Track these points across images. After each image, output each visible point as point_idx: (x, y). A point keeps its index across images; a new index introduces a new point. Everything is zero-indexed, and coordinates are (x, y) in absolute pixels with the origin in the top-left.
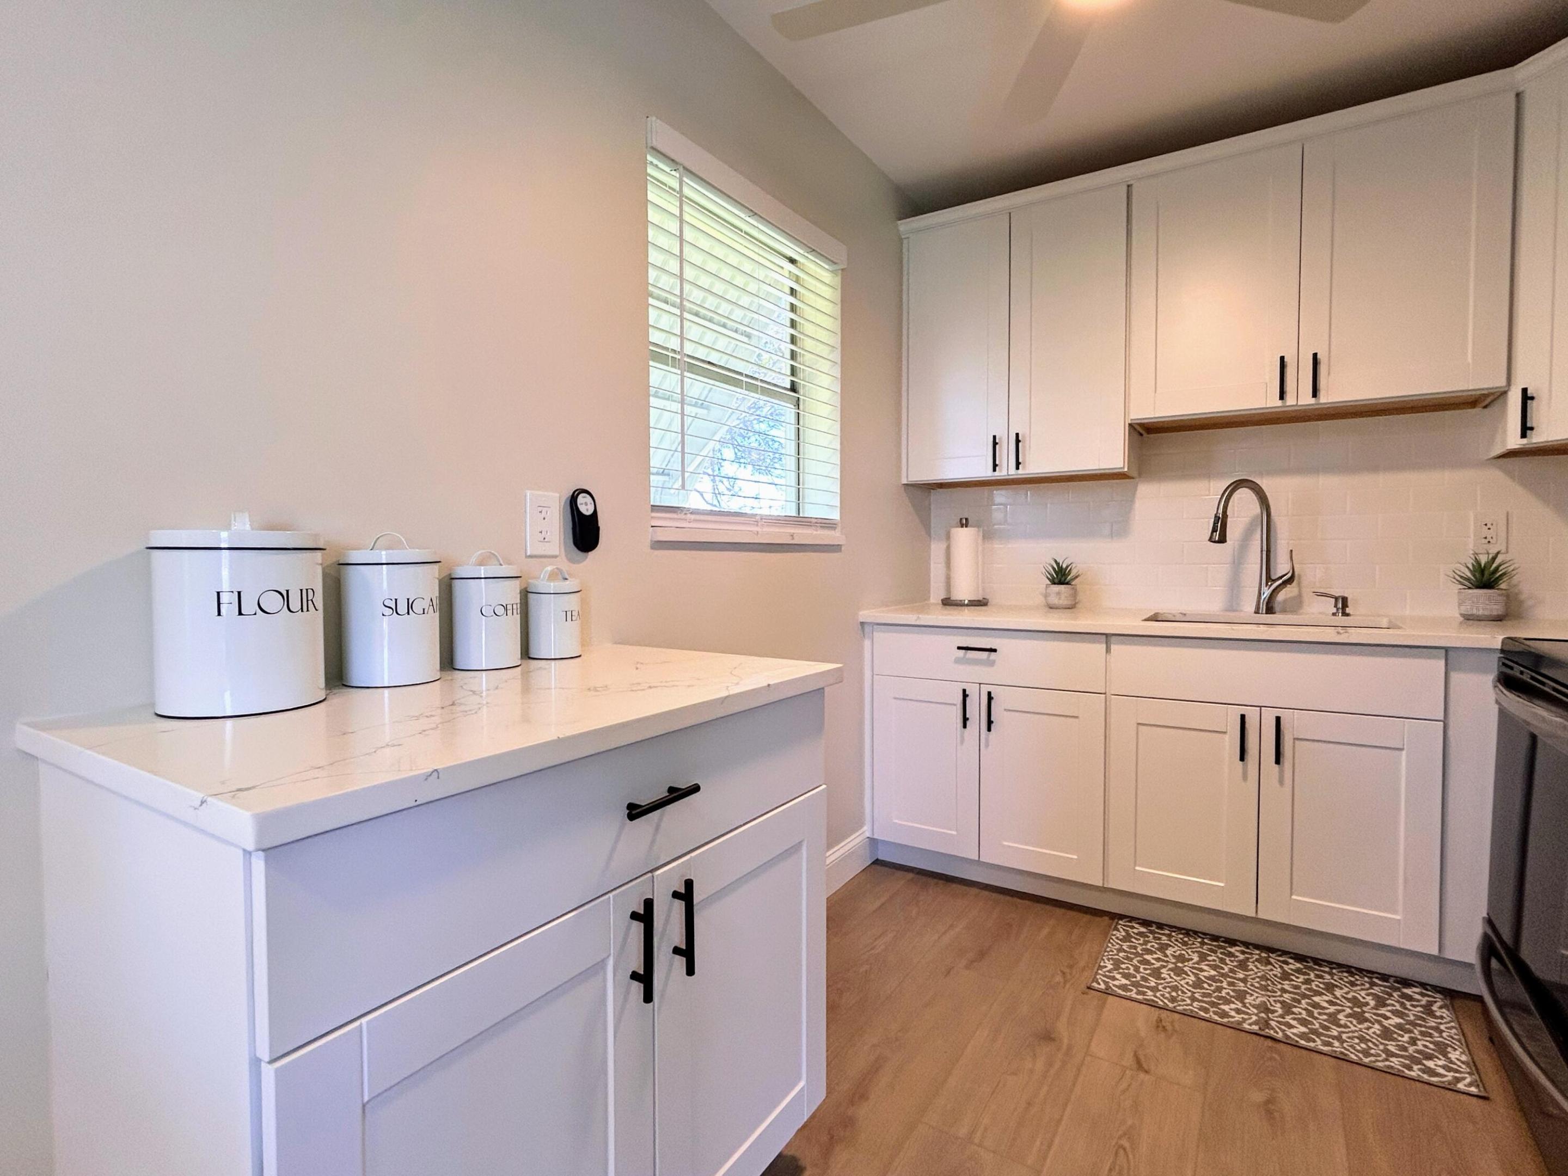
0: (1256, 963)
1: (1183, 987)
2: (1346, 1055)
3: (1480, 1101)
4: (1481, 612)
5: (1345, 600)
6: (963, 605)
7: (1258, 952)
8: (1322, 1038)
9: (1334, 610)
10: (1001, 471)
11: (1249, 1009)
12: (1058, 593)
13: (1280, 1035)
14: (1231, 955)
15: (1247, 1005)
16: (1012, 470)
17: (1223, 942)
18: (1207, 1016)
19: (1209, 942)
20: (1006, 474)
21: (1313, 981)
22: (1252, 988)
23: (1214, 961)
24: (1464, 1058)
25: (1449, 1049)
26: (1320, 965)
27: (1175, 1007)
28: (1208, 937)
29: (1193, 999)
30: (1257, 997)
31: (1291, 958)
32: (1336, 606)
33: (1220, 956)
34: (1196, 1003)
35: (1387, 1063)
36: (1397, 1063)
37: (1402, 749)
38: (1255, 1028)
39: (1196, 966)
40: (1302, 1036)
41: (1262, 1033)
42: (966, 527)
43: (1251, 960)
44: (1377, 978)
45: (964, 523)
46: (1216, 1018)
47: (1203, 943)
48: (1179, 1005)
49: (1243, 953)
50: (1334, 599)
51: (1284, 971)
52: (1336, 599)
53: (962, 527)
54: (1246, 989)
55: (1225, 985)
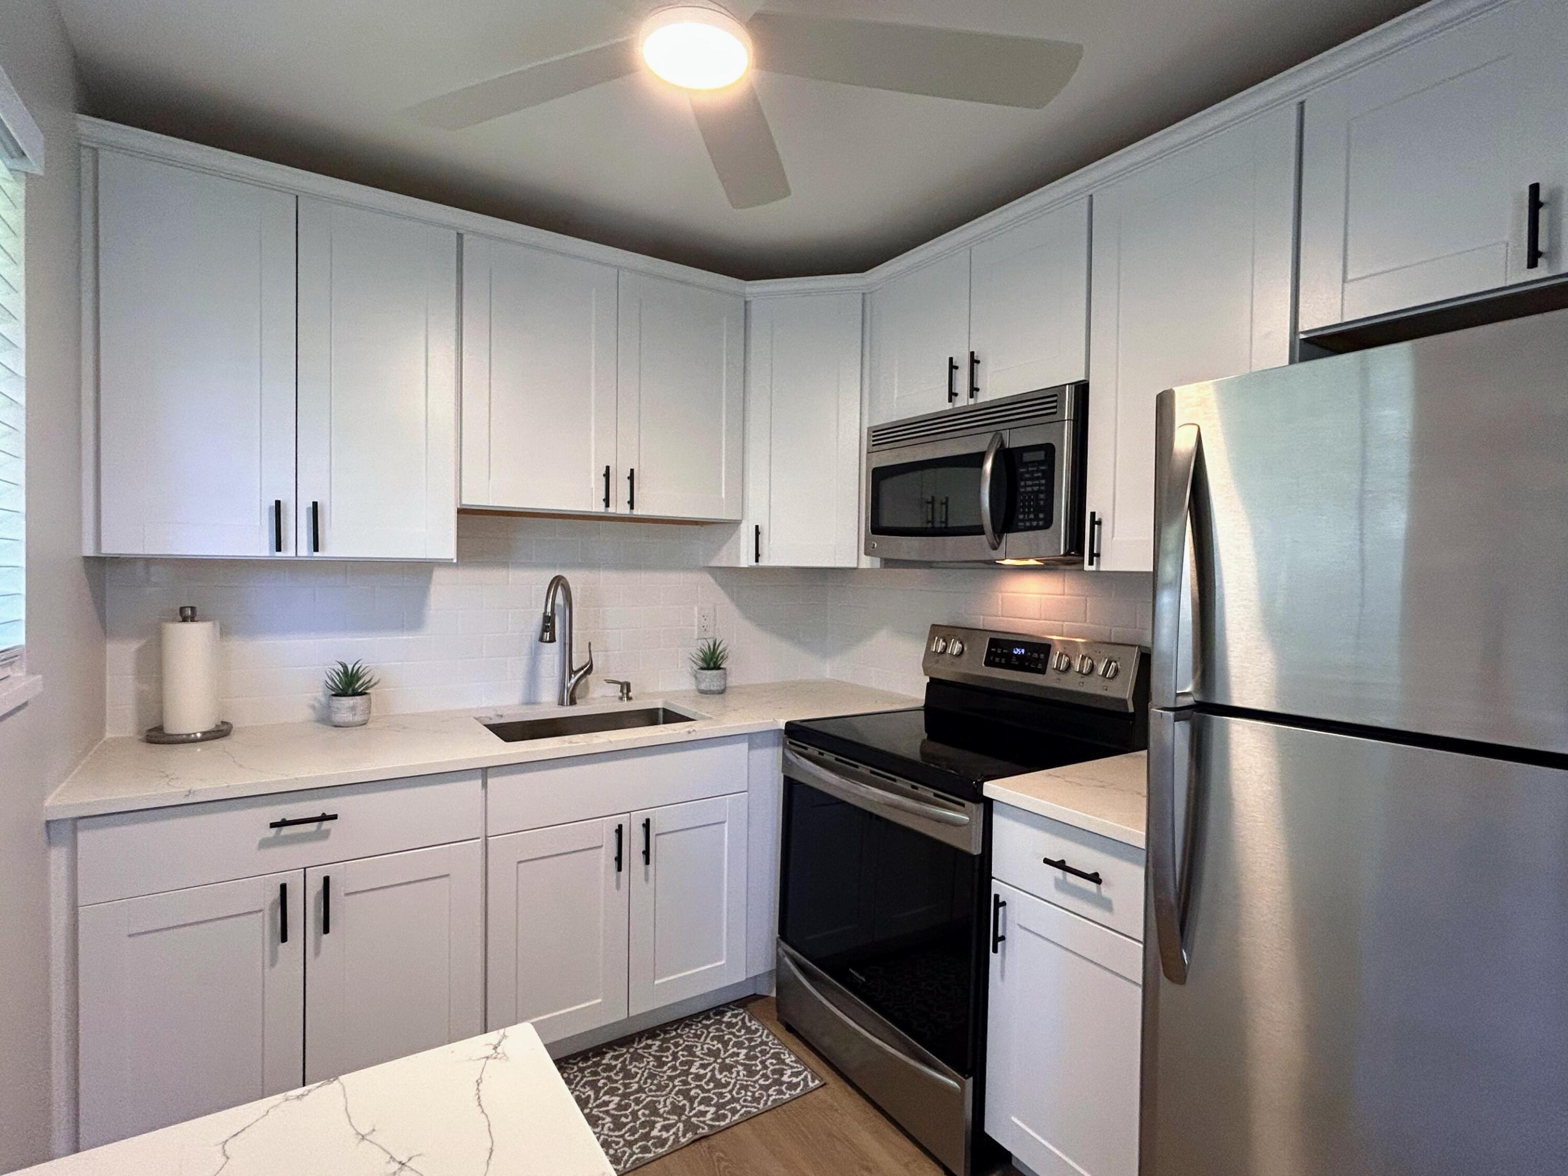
0: (634, 1063)
1: (611, 1136)
2: (749, 1112)
3: (824, 1087)
4: (715, 688)
5: (628, 685)
6: (196, 741)
7: (625, 1050)
8: (728, 1107)
9: (621, 694)
10: (286, 549)
11: (669, 1119)
12: (353, 708)
13: (706, 1131)
14: (609, 1068)
15: (665, 1115)
16: (304, 550)
17: (594, 1056)
18: (651, 1155)
19: (585, 1065)
20: (294, 555)
21: (678, 1052)
22: (653, 1093)
23: (605, 1084)
24: (793, 1059)
25: (782, 1055)
26: (666, 1032)
27: (624, 1167)
28: (579, 1059)
29: (630, 1144)
30: (665, 1101)
31: (647, 1039)
32: (622, 691)
33: (605, 1075)
34: (635, 1147)
35: (771, 1099)
36: (775, 1093)
37: (724, 822)
38: (689, 1135)
39: (598, 1102)
40: (718, 1117)
41: (697, 1137)
42: (193, 620)
43: (627, 1063)
44: (703, 1019)
45: (188, 615)
46: (660, 1150)
47: (581, 1070)
48: (627, 1161)
49: (616, 1058)
50: (619, 686)
51: (654, 1056)
52: (622, 684)
53: (185, 620)
54: (649, 1099)
55: (634, 1107)
